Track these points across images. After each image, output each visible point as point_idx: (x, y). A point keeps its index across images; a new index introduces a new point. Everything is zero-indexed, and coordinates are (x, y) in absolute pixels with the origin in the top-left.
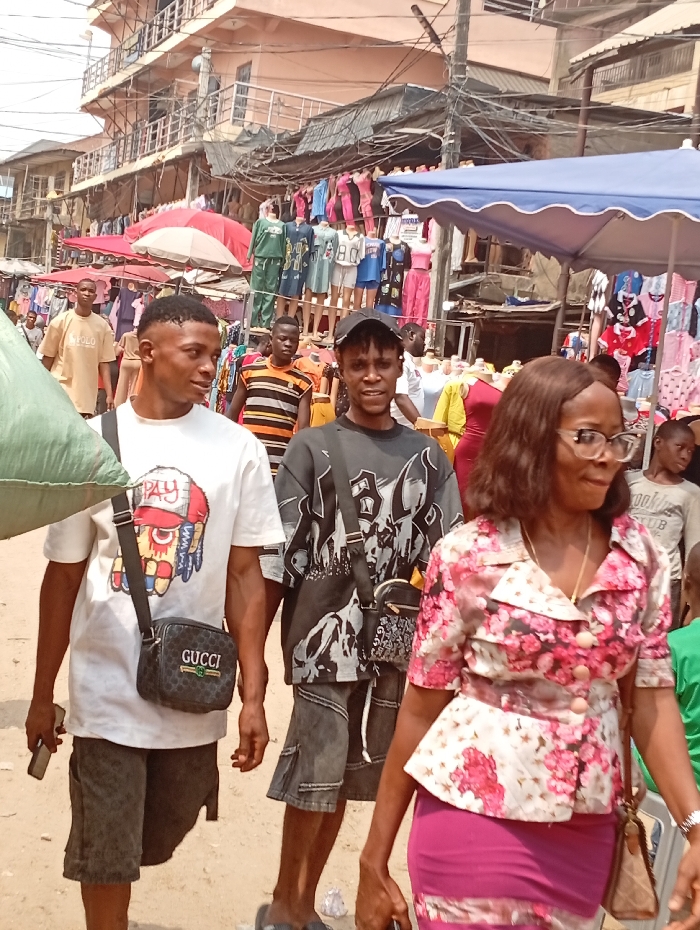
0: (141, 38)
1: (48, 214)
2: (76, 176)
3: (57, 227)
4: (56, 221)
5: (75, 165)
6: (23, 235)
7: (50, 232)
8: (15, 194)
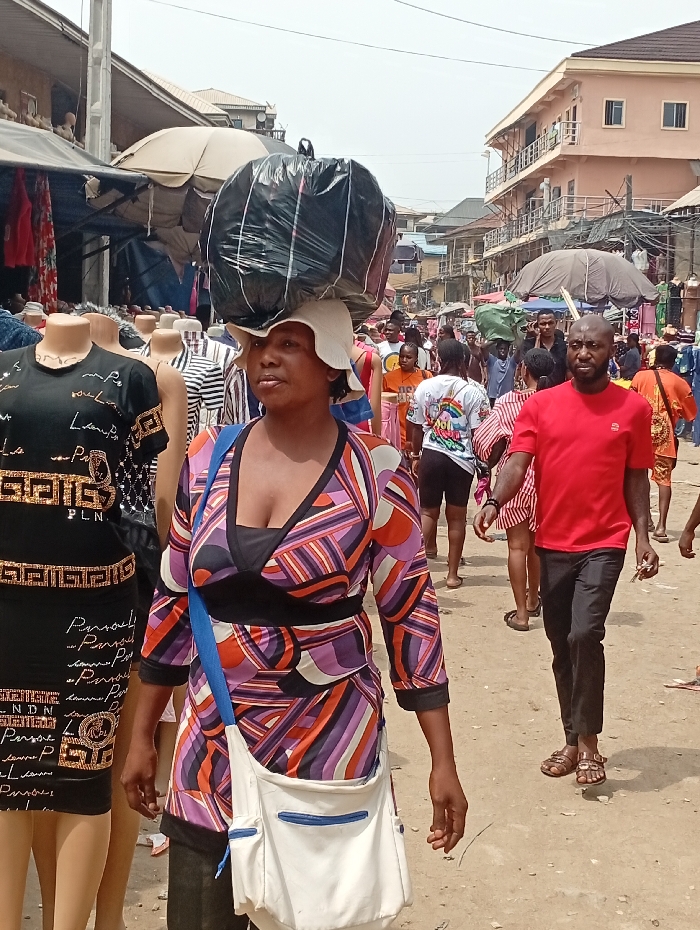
0: (517, 163)
1: (469, 273)
2: (486, 245)
3: (476, 280)
4: (475, 276)
5: (484, 238)
6: (455, 285)
7: (471, 284)
8: (448, 253)
